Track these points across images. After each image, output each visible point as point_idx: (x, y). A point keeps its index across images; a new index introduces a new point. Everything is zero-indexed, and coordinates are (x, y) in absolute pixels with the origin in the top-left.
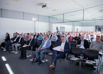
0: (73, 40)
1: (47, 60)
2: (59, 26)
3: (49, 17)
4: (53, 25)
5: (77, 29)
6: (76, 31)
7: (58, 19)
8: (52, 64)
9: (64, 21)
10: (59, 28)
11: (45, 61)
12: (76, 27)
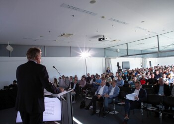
0: (146, 83)
1: (116, 112)
2: (121, 60)
3: (105, 49)
4: (112, 60)
5: (150, 62)
6: (149, 67)
7: (119, 50)
8: (126, 116)
9: (129, 54)
10: (120, 65)
11: (114, 113)
12: (148, 60)
